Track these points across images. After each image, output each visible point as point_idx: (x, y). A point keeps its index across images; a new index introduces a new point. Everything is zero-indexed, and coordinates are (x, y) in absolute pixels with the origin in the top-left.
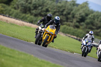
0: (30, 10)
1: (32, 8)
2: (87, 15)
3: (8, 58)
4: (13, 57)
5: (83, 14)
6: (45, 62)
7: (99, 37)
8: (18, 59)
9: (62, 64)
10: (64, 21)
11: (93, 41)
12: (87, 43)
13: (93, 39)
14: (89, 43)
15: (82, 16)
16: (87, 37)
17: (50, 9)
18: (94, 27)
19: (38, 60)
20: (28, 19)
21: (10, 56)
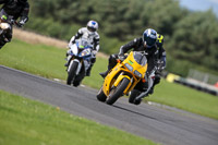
0: (52, 9)
1: (57, 6)
2: (175, 19)
3: (6, 113)
4: (16, 112)
5: (167, 18)
6: (85, 123)
7: (202, 68)
8: (27, 116)
9: (122, 127)
10: (126, 34)
11: (96, 45)
12: (80, 50)
13: (95, 41)
14: (87, 52)
15: (165, 23)
16: (80, 35)
17: (95, 8)
18: (191, 47)
19: (69, 118)
20: (49, 29)
21: (10, 110)
